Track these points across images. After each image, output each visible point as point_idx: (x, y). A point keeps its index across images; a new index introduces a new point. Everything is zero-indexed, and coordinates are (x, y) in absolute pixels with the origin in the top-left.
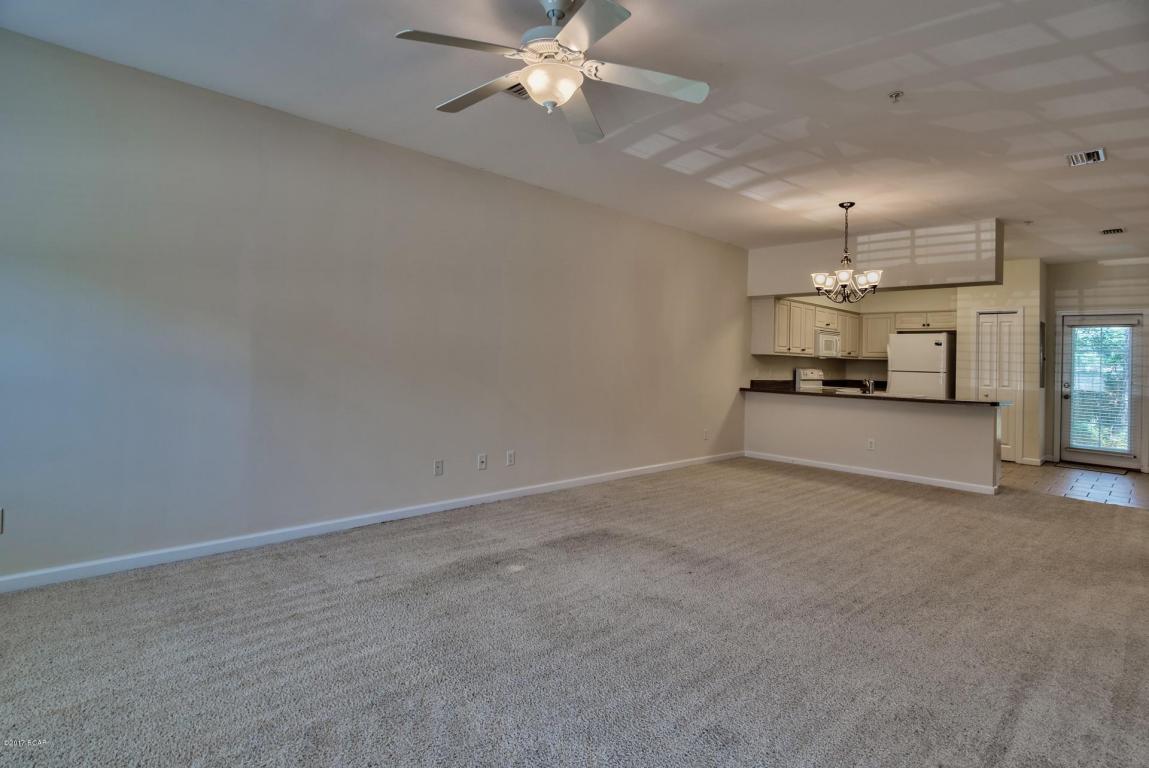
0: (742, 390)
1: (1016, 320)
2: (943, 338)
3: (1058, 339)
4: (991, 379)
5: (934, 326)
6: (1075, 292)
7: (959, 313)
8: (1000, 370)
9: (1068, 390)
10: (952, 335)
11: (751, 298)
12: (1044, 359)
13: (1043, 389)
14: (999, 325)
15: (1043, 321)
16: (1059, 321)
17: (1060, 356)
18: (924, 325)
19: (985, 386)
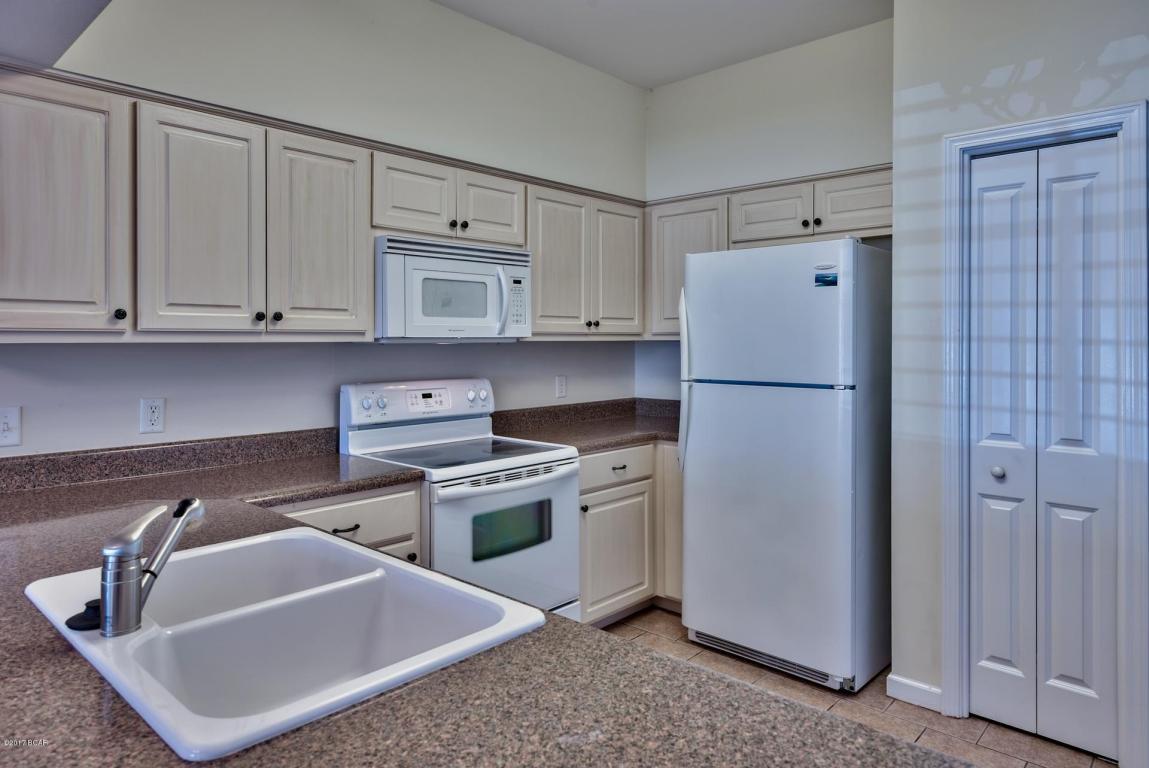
1: (1115, 163)
2: (841, 258)
4: (1015, 410)
5: (832, 224)
14: (1046, 190)
18: (805, 224)
19: (995, 436)
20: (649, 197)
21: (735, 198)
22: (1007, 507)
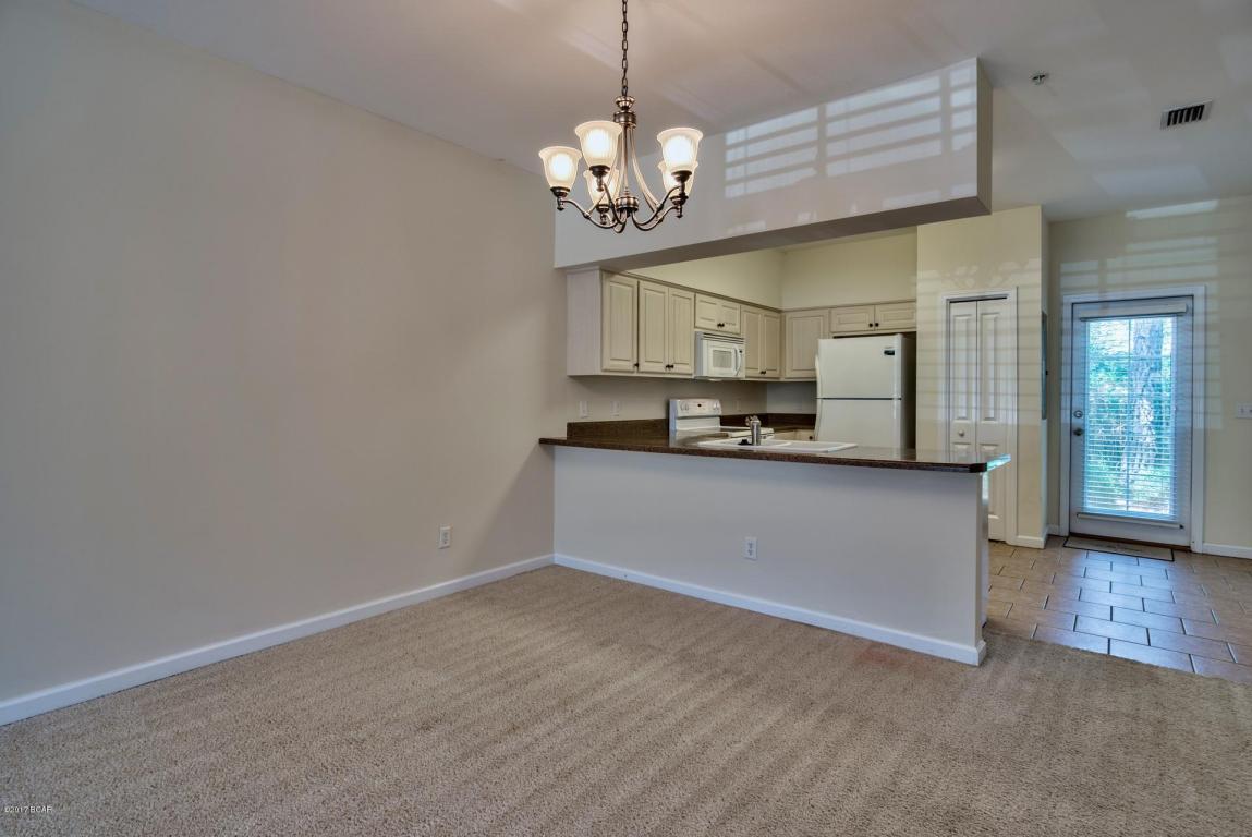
0: (545, 442)
1: (1006, 310)
2: (896, 343)
3: (1066, 340)
4: (968, 408)
5: (884, 326)
6: (1093, 265)
7: (919, 304)
8: (982, 393)
9: (1080, 421)
10: (910, 339)
11: (565, 272)
12: (1047, 373)
13: (1045, 421)
14: (980, 318)
15: (1046, 312)
16: (1067, 312)
17: (1069, 368)
18: (871, 325)
19: (959, 418)
20: (783, 308)
21: (833, 311)
22: (965, 447)
